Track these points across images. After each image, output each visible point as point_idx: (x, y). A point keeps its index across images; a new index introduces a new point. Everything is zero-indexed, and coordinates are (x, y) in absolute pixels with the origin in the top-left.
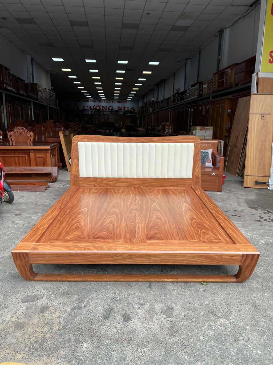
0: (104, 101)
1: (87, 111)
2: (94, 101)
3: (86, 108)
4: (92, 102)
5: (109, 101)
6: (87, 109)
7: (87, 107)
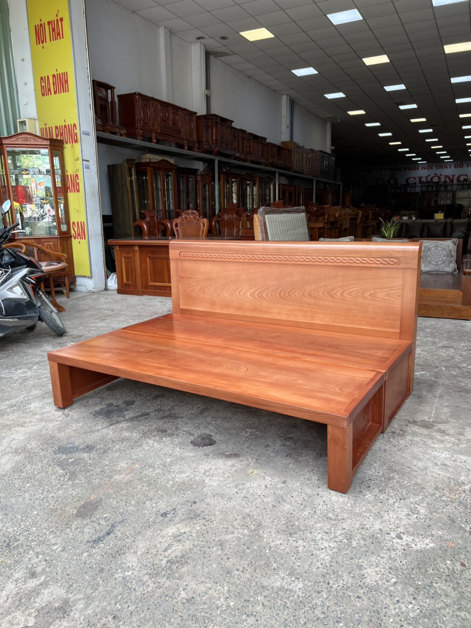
0: (448, 167)
1: (413, 187)
2: (430, 168)
3: (411, 181)
4: (425, 169)
5: (459, 164)
6: (413, 184)
7: (413, 179)
